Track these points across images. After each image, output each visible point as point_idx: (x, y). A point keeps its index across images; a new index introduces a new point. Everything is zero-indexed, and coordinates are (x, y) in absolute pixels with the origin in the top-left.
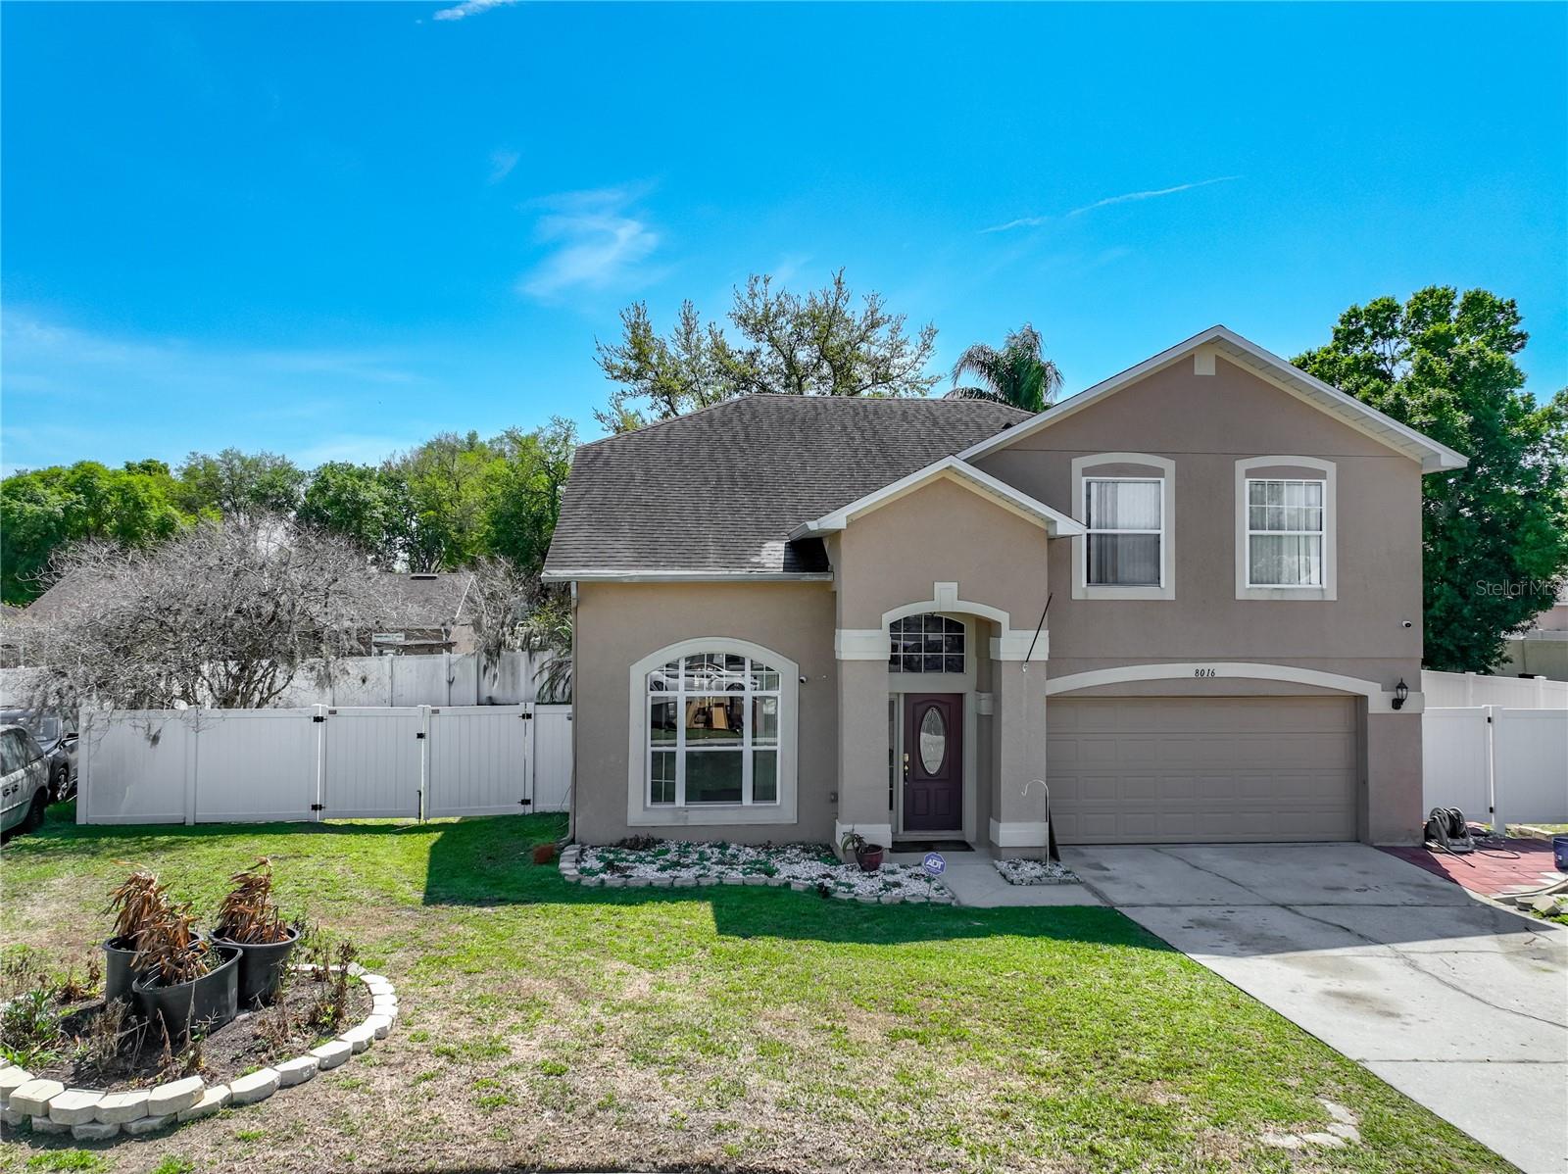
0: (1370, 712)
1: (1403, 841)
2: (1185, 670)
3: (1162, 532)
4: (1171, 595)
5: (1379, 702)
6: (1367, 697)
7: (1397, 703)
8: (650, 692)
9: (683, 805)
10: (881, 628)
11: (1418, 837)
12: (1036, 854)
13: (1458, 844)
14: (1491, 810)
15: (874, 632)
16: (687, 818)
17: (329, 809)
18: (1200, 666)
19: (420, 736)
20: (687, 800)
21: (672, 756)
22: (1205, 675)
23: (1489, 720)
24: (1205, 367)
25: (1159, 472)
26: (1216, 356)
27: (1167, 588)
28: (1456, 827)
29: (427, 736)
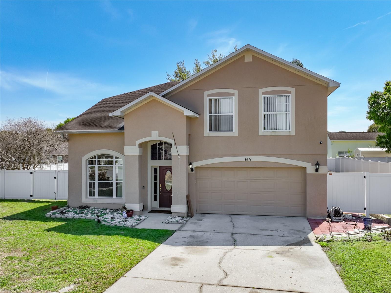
0: (307, 173)
1: (319, 217)
2: (241, 159)
3: (234, 114)
4: (236, 134)
5: (311, 169)
6: (306, 168)
7: (317, 170)
8: (88, 165)
9: (97, 197)
10: (136, 145)
11: (325, 216)
12: (183, 215)
13: (337, 219)
14: (365, 209)
15: (134, 146)
16: (97, 201)
17: (34, 196)
18: (246, 157)
19: (55, 178)
20: (98, 196)
21: (94, 183)
22: (248, 160)
23: (365, 177)
24: (248, 59)
25: (233, 95)
26: (252, 55)
27: (235, 132)
28: (337, 213)
29: (57, 178)
